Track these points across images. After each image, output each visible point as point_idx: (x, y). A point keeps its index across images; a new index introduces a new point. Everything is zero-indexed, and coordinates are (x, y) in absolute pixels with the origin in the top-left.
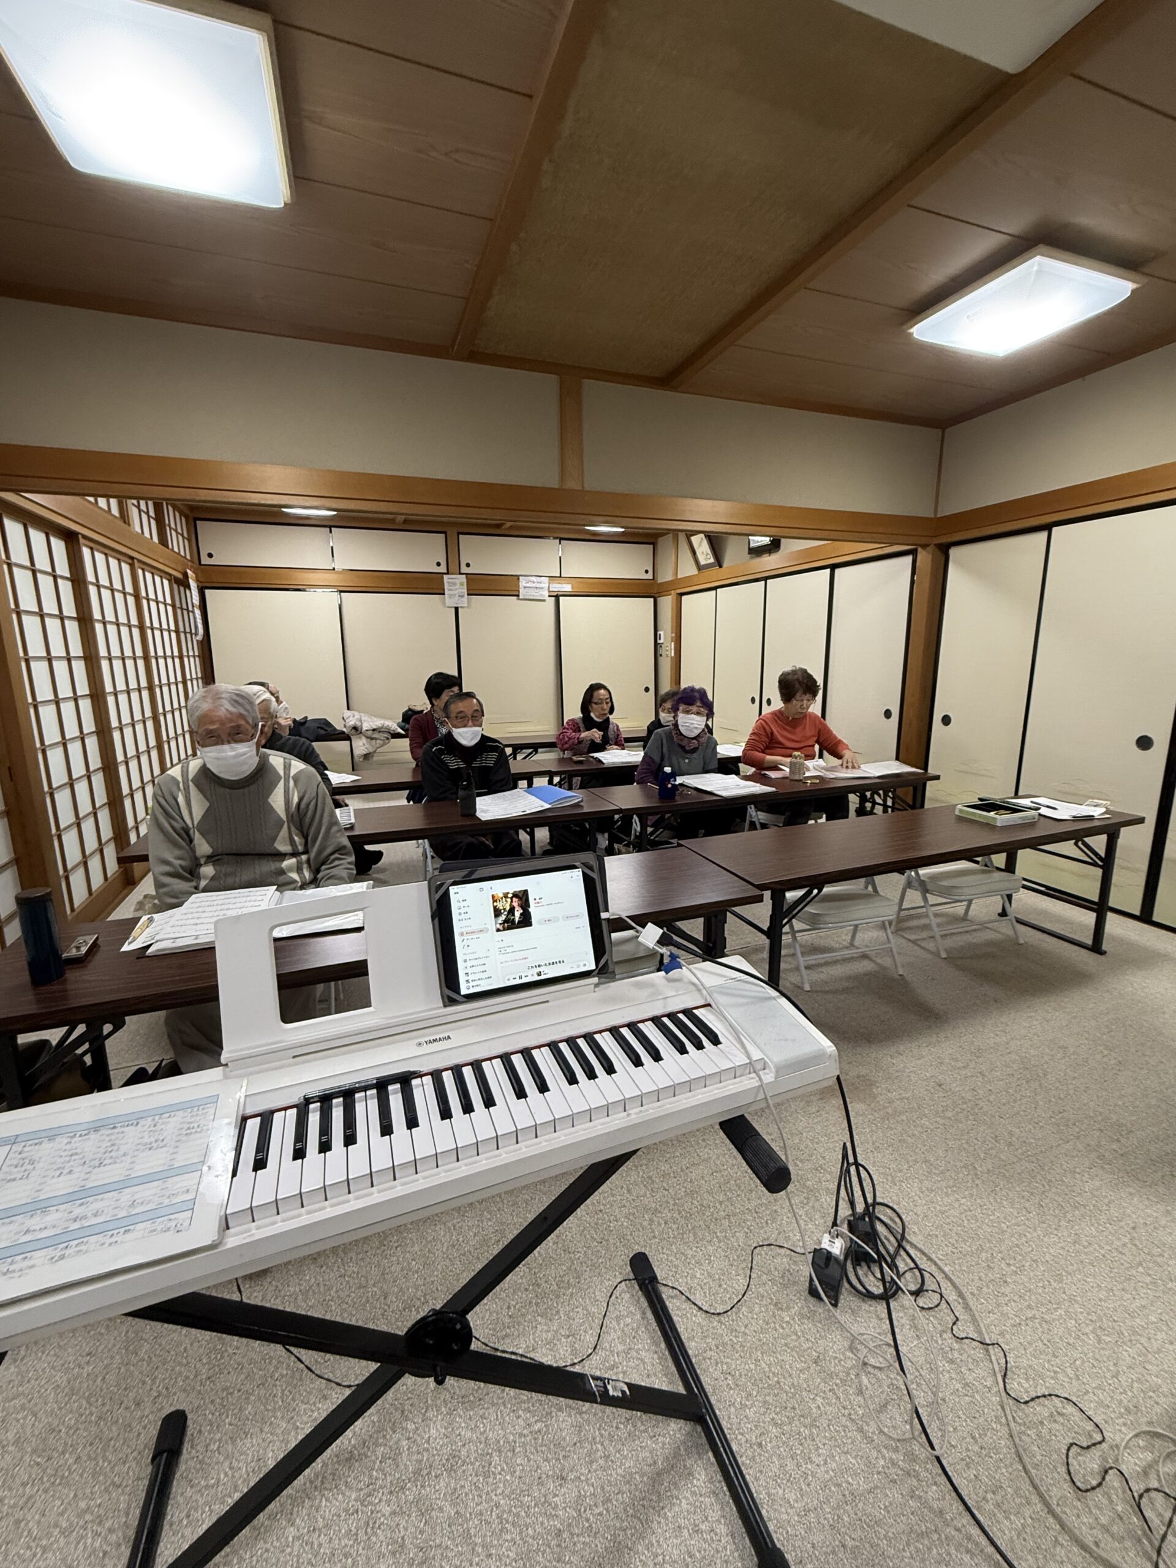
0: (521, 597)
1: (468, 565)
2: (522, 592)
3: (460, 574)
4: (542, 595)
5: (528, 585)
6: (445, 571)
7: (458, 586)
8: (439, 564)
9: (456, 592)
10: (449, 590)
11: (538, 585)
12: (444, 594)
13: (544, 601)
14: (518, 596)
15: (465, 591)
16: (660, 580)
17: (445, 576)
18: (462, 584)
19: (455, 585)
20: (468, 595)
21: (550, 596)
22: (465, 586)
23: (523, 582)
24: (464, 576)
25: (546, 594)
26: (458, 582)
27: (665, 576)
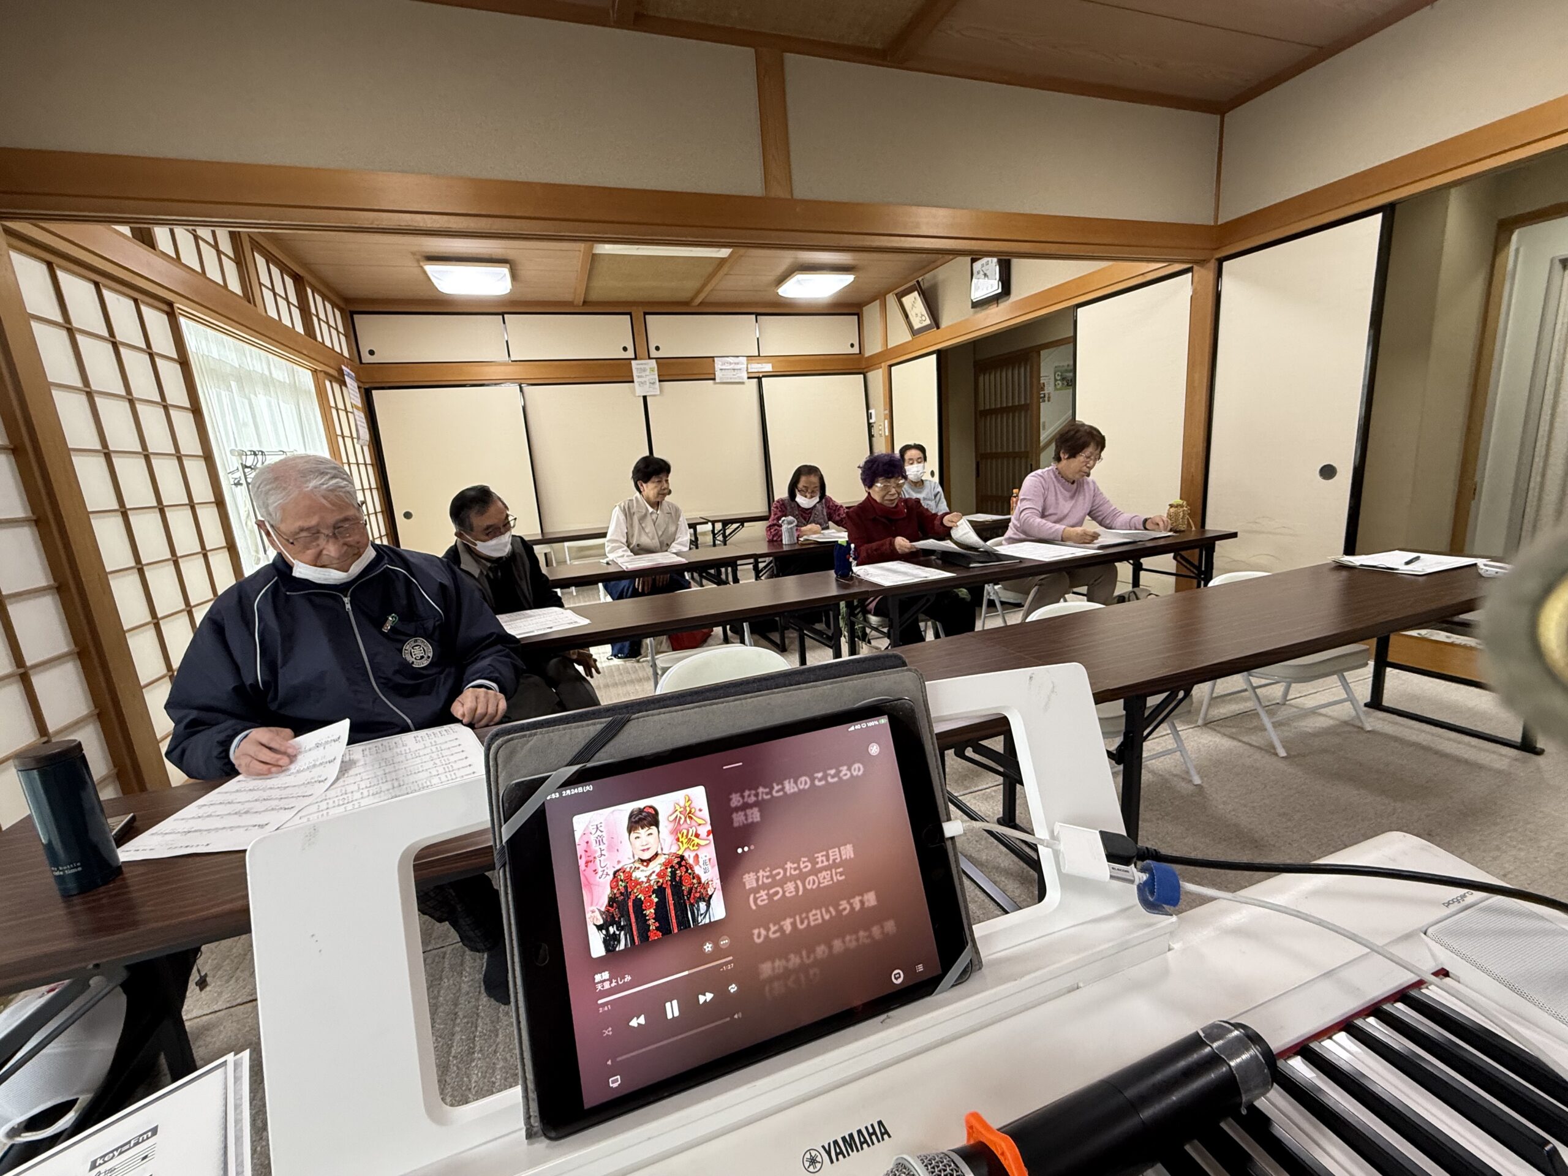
0: (718, 380)
1: (657, 348)
2: (718, 375)
3: (650, 358)
4: (739, 377)
5: (725, 367)
6: (633, 357)
7: (648, 373)
8: (625, 349)
9: (646, 379)
10: (639, 377)
11: (737, 366)
12: (633, 382)
13: (743, 383)
14: (714, 379)
15: (657, 377)
16: (868, 353)
17: (633, 362)
18: (652, 370)
19: (645, 371)
20: (660, 381)
21: (749, 378)
22: (656, 372)
23: (718, 364)
24: (654, 361)
25: (745, 375)
26: (647, 367)
27: (873, 348)
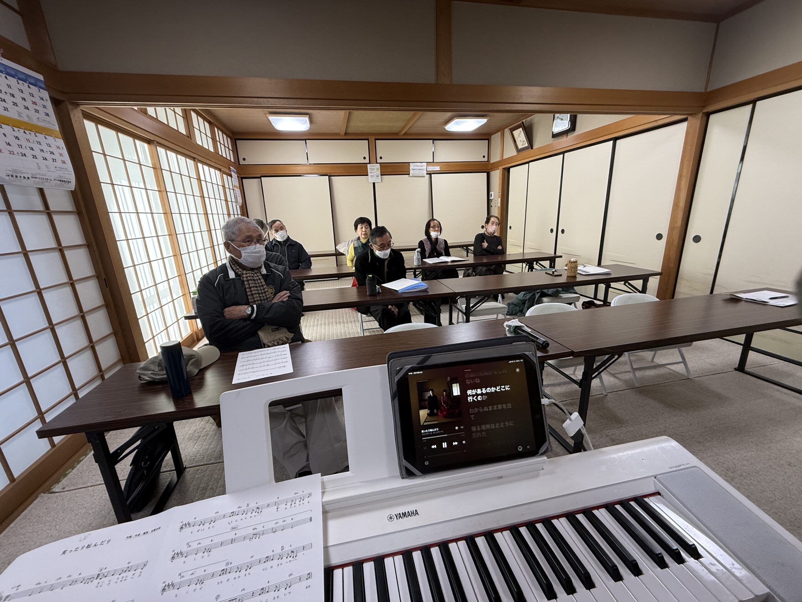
0: (411, 175)
1: (381, 158)
2: (411, 172)
3: (377, 163)
4: (422, 174)
5: (414, 168)
6: (368, 162)
7: (375, 171)
8: (365, 158)
9: (374, 174)
10: (371, 173)
11: (421, 168)
12: (368, 175)
13: (424, 177)
14: (409, 174)
15: (380, 173)
16: (492, 161)
17: (368, 165)
18: (378, 169)
19: (374, 170)
20: (381, 175)
21: (427, 174)
22: (380, 171)
23: (412, 166)
24: (379, 164)
25: (425, 172)
26: (375, 168)
27: (495, 159)
